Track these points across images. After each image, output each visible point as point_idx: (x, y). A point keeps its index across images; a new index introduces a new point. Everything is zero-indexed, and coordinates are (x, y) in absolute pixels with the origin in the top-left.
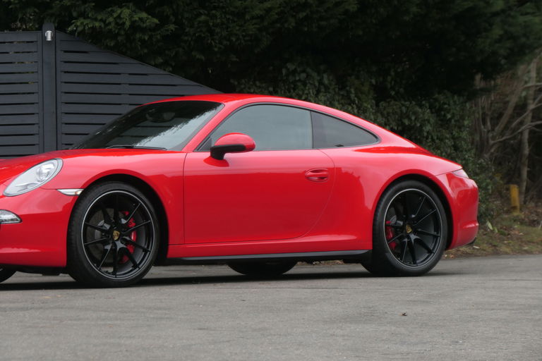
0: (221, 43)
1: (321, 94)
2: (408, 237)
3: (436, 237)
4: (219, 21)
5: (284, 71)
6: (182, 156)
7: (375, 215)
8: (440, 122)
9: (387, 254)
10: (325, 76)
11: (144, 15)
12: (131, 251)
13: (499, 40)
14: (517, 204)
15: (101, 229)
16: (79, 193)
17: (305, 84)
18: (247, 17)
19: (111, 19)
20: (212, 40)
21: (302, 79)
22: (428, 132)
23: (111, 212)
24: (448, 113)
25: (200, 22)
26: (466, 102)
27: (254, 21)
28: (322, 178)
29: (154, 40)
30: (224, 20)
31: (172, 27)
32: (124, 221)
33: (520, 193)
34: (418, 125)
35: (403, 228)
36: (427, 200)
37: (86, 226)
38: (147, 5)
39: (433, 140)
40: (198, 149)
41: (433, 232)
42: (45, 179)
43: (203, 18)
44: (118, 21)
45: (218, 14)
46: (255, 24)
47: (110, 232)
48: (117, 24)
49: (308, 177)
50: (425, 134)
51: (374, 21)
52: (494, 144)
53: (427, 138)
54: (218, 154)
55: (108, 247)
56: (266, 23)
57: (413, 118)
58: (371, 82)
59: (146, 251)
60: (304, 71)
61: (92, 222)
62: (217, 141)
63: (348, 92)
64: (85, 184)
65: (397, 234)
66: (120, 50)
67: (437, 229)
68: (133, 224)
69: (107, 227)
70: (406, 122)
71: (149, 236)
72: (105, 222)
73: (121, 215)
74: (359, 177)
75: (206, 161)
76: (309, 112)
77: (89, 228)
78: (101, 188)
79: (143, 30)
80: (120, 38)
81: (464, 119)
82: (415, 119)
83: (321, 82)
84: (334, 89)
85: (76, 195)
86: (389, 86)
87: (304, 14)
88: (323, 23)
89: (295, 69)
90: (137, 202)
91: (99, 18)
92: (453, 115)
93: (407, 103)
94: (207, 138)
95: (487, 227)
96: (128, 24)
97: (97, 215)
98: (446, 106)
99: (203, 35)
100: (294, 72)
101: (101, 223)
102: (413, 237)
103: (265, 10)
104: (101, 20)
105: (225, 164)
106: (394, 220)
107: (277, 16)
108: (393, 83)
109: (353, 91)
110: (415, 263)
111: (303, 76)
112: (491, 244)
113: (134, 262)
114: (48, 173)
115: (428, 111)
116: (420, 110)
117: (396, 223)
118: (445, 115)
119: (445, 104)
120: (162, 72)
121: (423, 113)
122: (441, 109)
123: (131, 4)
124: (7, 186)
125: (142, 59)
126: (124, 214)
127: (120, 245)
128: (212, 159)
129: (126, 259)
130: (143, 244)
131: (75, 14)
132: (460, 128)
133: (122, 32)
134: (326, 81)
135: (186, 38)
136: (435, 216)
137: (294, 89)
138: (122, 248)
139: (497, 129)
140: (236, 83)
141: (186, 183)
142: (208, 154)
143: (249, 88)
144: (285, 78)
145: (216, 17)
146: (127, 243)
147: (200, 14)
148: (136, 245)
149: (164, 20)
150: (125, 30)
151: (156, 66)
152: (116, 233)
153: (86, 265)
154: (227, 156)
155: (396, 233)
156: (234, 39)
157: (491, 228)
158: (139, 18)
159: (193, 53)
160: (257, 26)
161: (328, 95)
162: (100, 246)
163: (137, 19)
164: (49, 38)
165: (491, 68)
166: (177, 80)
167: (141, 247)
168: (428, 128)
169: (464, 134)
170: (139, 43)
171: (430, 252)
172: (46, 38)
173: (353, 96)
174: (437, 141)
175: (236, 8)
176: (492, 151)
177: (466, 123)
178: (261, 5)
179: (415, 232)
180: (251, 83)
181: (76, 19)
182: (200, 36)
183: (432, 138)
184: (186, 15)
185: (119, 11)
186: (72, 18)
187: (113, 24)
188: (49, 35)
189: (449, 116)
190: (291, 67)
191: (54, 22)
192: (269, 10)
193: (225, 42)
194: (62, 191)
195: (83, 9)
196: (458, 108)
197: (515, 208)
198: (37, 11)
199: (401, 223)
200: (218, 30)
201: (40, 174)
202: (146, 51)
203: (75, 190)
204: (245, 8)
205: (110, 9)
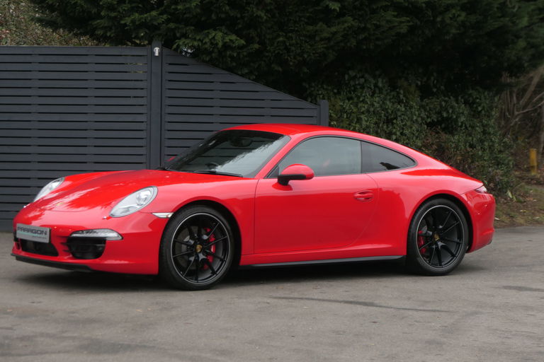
0: (295, 58)
1: (376, 95)
2: (436, 244)
3: (458, 244)
4: (294, 41)
5: (346, 77)
6: (254, 181)
7: (411, 224)
8: (472, 113)
9: (418, 259)
10: (380, 80)
11: (234, 37)
12: (211, 260)
13: (524, 49)
14: (535, 164)
15: (187, 244)
16: (170, 216)
17: (363, 87)
18: (317, 38)
19: (207, 40)
20: (289, 56)
21: (361, 83)
22: (462, 123)
23: (195, 229)
24: (479, 106)
25: (278, 42)
26: (494, 96)
27: (323, 42)
28: (367, 198)
29: (242, 56)
30: (299, 42)
31: (256, 46)
32: (205, 237)
33: (538, 152)
34: (455, 117)
35: (432, 237)
36: (453, 213)
37: (174, 242)
38: (236, 28)
39: (466, 128)
40: (267, 176)
41: (456, 240)
42: (145, 204)
43: (281, 39)
44: (213, 41)
45: (294, 36)
46: (325, 44)
47: (194, 246)
48: (212, 43)
49: (356, 198)
50: (460, 124)
51: (421, 40)
52: (518, 115)
53: (461, 126)
54: (284, 181)
55: (192, 259)
56: (332, 43)
57: (450, 111)
58: (417, 84)
59: (222, 261)
60: (363, 77)
61: (180, 238)
62: (283, 171)
63: (398, 93)
64: (174, 210)
65: (428, 242)
66: (213, 63)
67: (460, 237)
68: (213, 239)
69: (192, 242)
70: (445, 115)
71: (225, 250)
72: (190, 238)
73: (203, 231)
74: (399, 194)
75: (274, 186)
76: (359, 142)
77: (177, 243)
78: (188, 211)
79: (233, 49)
80: (213, 55)
81: (492, 110)
82: (452, 112)
83: (376, 86)
84: (386, 90)
85: (167, 218)
86: (432, 84)
87: (363, 36)
88: (379, 43)
89: (356, 75)
90: (217, 222)
91: (198, 38)
92: (484, 107)
93: (446, 99)
94: (276, 167)
95: (507, 196)
96: (220, 44)
97: (183, 232)
98: (478, 100)
99: (281, 52)
100: (354, 78)
101: (187, 239)
102: (440, 244)
103: (332, 33)
104: (199, 40)
105: (290, 188)
106: (425, 229)
107: (341, 38)
108: (435, 82)
109: (402, 92)
110: (441, 265)
111: (362, 80)
112: (509, 215)
113: (213, 270)
114: (146, 199)
115: (463, 105)
116: (456, 105)
117: (426, 234)
118: (477, 108)
119: (478, 98)
120: (247, 81)
121: (459, 108)
122: (474, 102)
123: (223, 28)
124: (112, 208)
125: (231, 70)
126: (206, 230)
127: (201, 256)
128: (279, 185)
129: (206, 266)
130: (220, 255)
131: (178, 35)
132: (488, 117)
133: (216, 50)
134: (380, 85)
135: (267, 54)
136: (459, 227)
137: (354, 91)
138: (203, 259)
139: (522, 102)
140: (307, 86)
141: (256, 204)
142: (275, 180)
143: (318, 91)
144: (347, 82)
145: (292, 38)
146: (207, 254)
147: (279, 36)
148: (214, 256)
149: (249, 40)
150: (218, 48)
151: (242, 75)
152: (199, 247)
153: (173, 273)
154: (291, 182)
155: (426, 242)
156: (306, 56)
157: (511, 196)
158: (230, 40)
159: (273, 66)
160: (325, 46)
161: (382, 96)
162: (186, 257)
163: (228, 41)
164: (157, 54)
165: (516, 69)
166: (260, 87)
167: (219, 258)
168: (463, 119)
169: (492, 122)
170: (229, 59)
171: (453, 256)
172: (154, 53)
173: (401, 96)
174: (470, 129)
175: (308, 31)
176: (517, 120)
177: (493, 113)
178: (329, 29)
179: (442, 239)
180: (320, 86)
181: (180, 39)
182: (279, 53)
183: (465, 126)
184: (268, 36)
185: (213, 34)
186: (176, 38)
187: (209, 44)
188: (157, 51)
189: (480, 109)
190: (352, 73)
191: (162, 41)
192: (334, 34)
193: (299, 58)
194: (157, 214)
195: (184, 31)
196: (487, 102)
197: (533, 167)
198: (147, 31)
199: (431, 233)
200: (293, 48)
201: (139, 199)
202: (234, 64)
203: (167, 214)
204: (316, 31)
205: (207, 31)
